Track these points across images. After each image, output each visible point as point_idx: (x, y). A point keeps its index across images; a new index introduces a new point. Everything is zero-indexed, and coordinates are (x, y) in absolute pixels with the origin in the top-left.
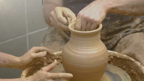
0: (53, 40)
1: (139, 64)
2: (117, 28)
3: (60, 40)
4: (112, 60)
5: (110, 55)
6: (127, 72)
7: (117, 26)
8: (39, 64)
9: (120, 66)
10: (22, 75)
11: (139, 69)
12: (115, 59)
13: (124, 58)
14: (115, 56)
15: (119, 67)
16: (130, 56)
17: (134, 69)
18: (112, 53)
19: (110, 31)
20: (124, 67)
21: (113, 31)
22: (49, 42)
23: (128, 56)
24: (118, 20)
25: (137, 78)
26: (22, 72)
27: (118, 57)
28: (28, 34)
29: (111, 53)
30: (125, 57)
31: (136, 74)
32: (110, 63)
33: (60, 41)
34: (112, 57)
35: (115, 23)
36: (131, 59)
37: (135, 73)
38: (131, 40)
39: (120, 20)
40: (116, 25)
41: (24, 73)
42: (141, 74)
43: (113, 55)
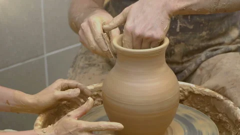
0: (90, 65)
1: (231, 104)
2: (203, 44)
3: (101, 64)
4: (186, 97)
5: (183, 89)
6: (211, 118)
7: (203, 41)
8: (65, 104)
9: (199, 107)
10: (35, 124)
11: (232, 112)
12: (191, 96)
13: (206, 94)
14: (192, 90)
15: (198, 109)
16: (217, 91)
17: (222, 112)
18: (186, 85)
19: (191, 48)
20: (207, 109)
21: (196, 48)
22: (82, 68)
23: (213, 92)
24: (206, 31)
25: (228, 128)
26: (35, 119)
27: (196, 92)
28: (46, 55)
29: (184, 86)
30: (208, 93)
31: (227, 121)
32: (182, 103)
33: (101, 67)
34: (186, 93)
35: (201, 35)
36: (218, 95)
37: (224, 119)
38: (219, 64)
39: (208, 32)
40: (202, 39)
41: (39, 120)
42: (234, 121)
43: (187, 90)
